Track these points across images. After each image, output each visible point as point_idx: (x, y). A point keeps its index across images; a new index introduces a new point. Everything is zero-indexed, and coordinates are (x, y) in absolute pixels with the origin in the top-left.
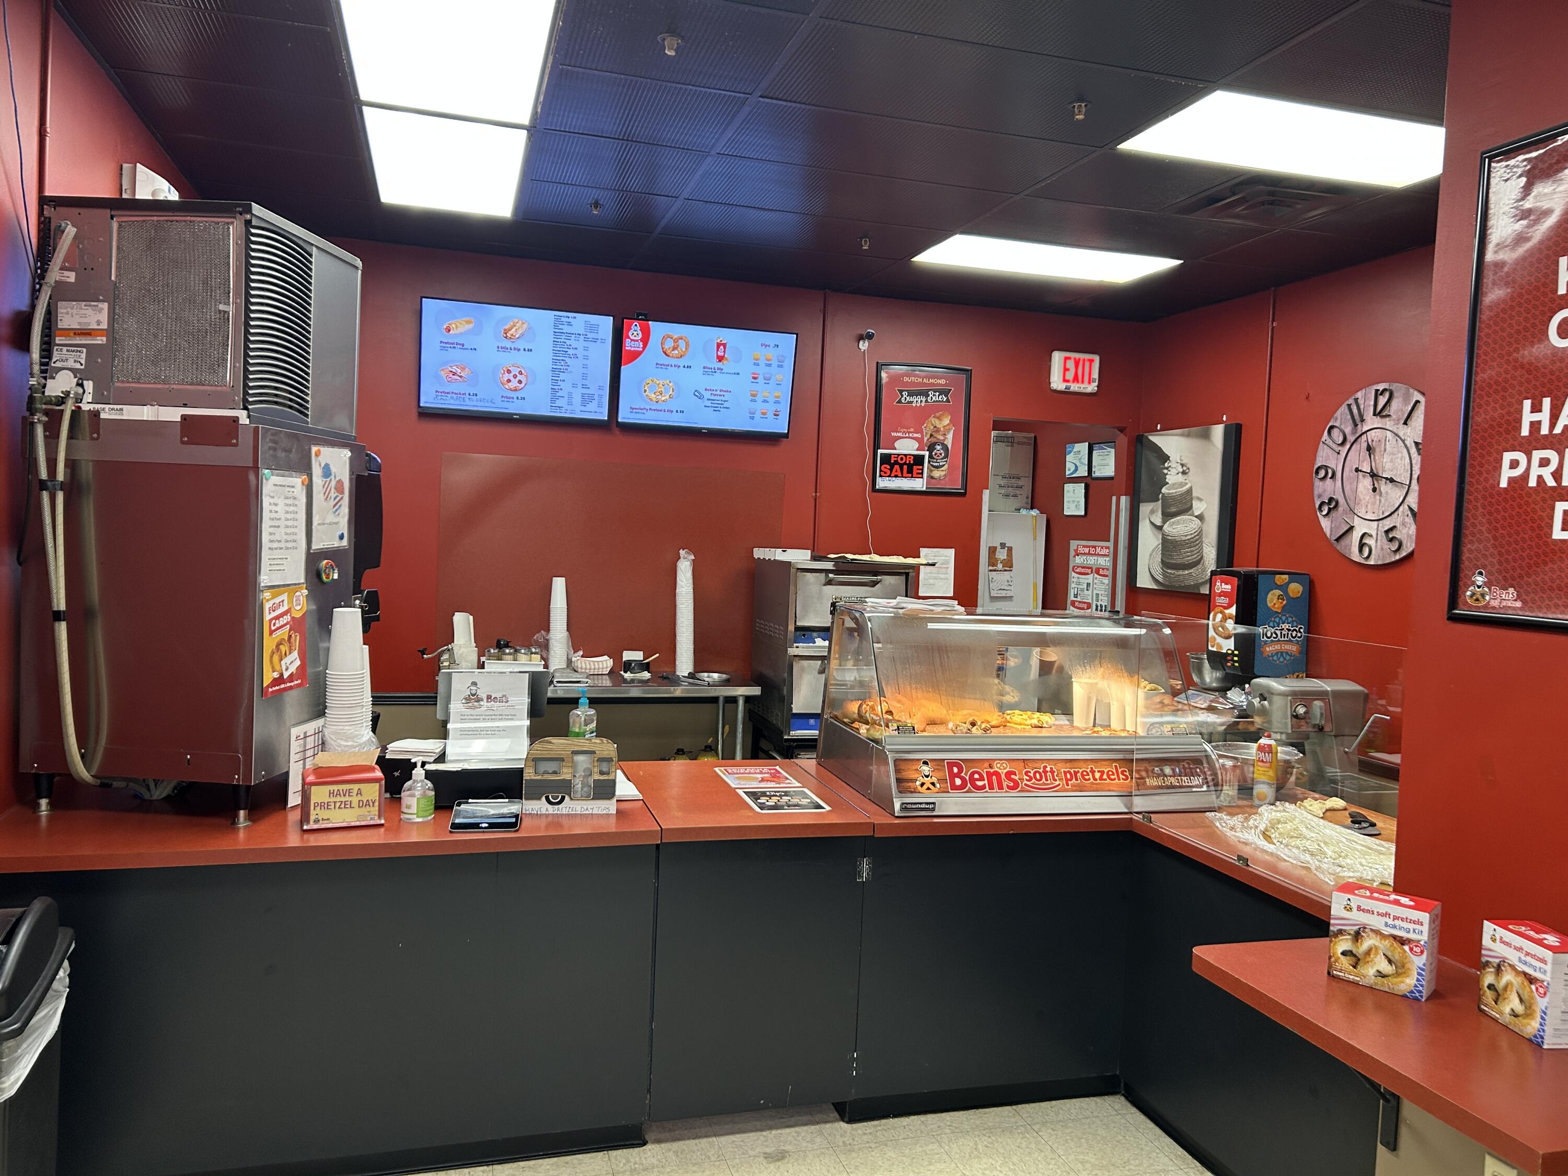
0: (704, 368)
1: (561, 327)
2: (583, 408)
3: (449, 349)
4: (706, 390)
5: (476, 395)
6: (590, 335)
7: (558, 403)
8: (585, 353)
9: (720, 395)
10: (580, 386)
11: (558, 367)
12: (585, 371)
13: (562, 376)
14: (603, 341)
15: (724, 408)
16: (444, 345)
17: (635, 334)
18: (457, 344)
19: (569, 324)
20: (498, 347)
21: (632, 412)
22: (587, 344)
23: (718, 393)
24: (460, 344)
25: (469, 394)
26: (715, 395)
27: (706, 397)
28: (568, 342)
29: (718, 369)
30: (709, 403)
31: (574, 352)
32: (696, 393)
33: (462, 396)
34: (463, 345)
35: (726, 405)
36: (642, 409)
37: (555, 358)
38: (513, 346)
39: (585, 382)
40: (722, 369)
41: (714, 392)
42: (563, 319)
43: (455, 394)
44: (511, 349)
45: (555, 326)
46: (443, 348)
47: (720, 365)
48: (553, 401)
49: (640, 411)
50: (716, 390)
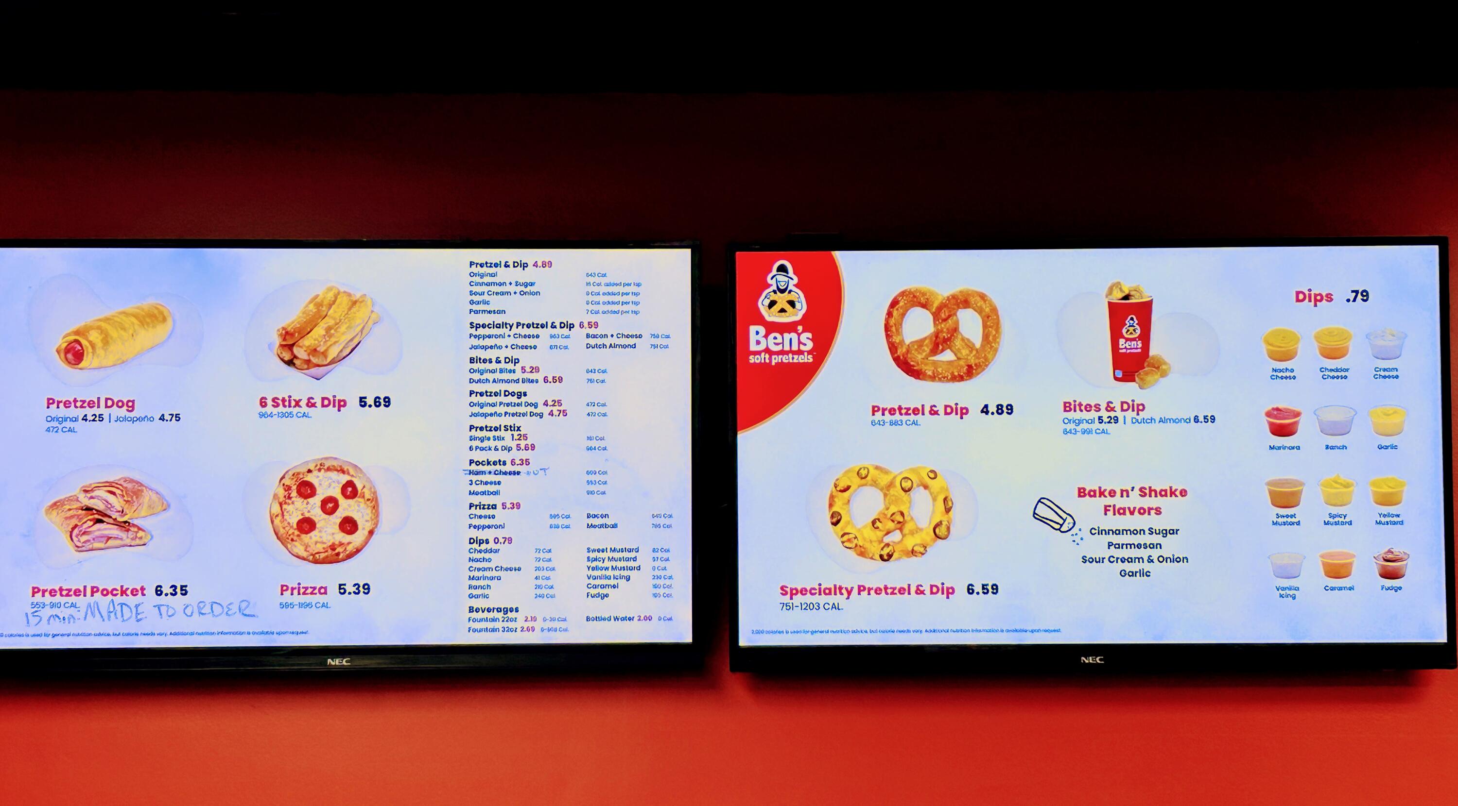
0: (1067, 407)
1: (496, 303)
2: (598, 607)
3: (80, 425)
4: (1082, 493)
5: (184, 591)
6: (608, 325)
7: (498, 596)
8: (596, 393)
9: (1142, 511)
10: (579, 521)
11: (493, 456)
12: (596, 461)
13: (510, 489)
14: (660, 341)
15: (1163, 559)
16: (62, 412)
17: (782, 302)
18: (110, 403)
19: (527, 289)
20: (263, 403)
21: (788, 607)
22: (599, 359)
23: (1135, 501)
24: (120, 404)
25: (159, 591)
26: (1121, 512)
27: (1085, 525)
28: (527, 358)
29: (1126, 406)
30: (1098, 547)
31: (552, 392)
32: (1042, 511)
33: (131, 600)
34: (131, 406)
35: (1170, 546)
36: (828, 592)
37: (479, 422)
38: (318, 390)
39: (598, 505)
40: (1140, 408)
41: (1119, 502)
42: (503, 274)
43: (105, 593)
44: (311, 404)
45: (476, 304)
46: (56, 425)
47: (1129, 391)
48: (476, 589)
49: (822, 599)
50: (1125, 493)
